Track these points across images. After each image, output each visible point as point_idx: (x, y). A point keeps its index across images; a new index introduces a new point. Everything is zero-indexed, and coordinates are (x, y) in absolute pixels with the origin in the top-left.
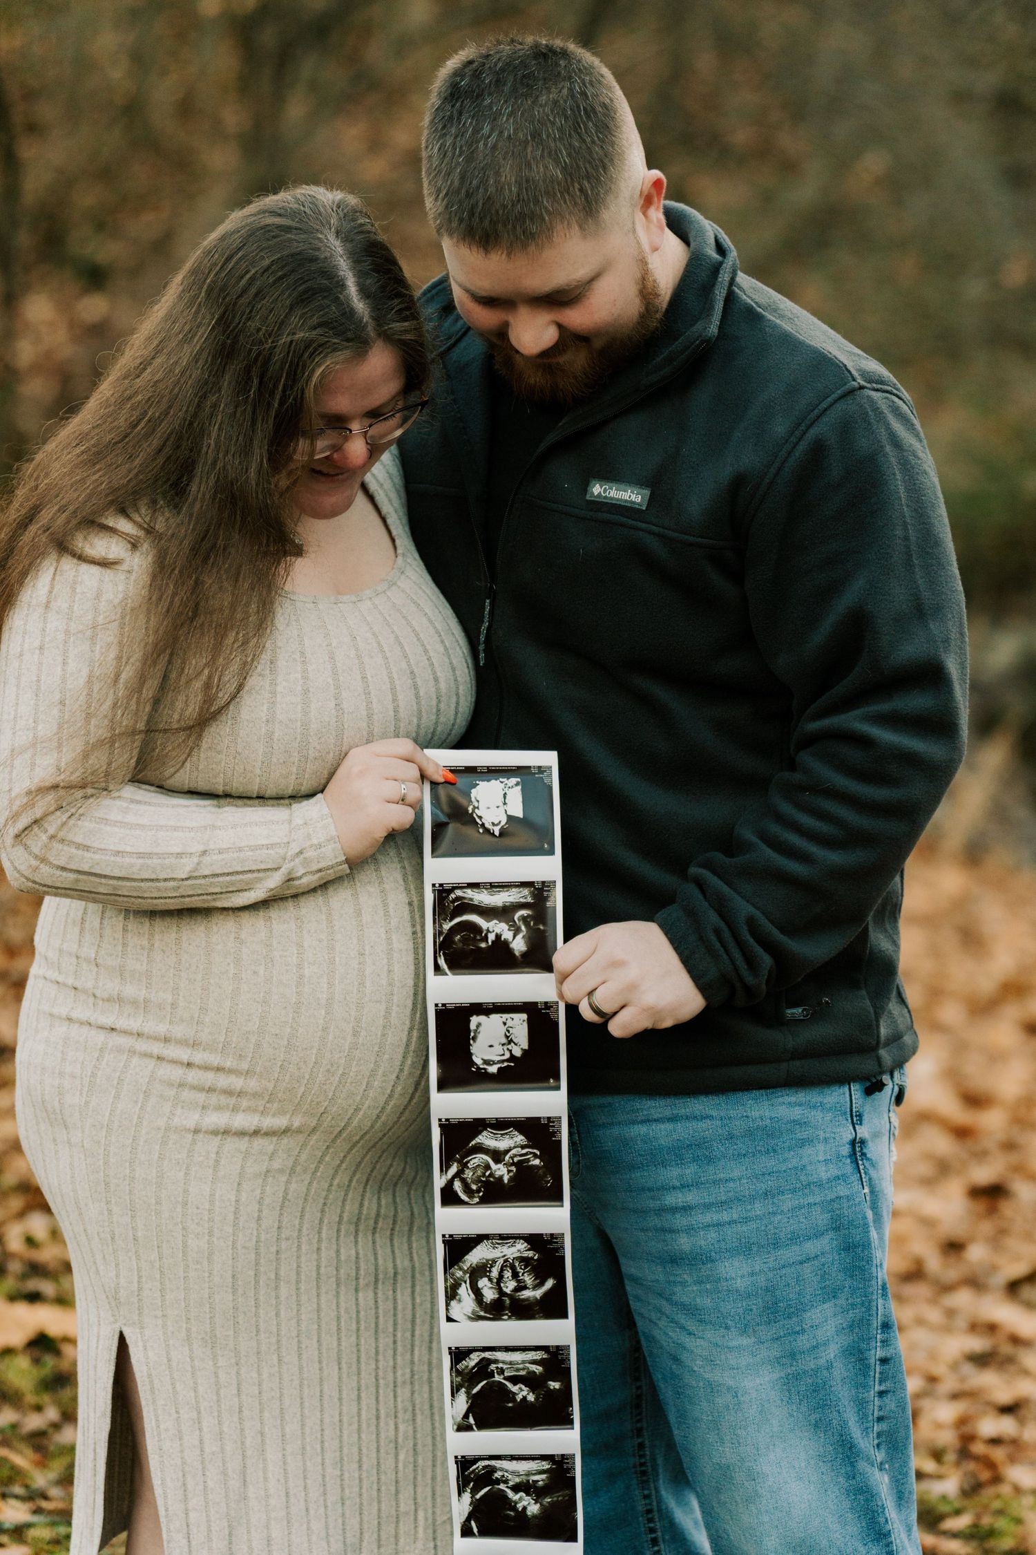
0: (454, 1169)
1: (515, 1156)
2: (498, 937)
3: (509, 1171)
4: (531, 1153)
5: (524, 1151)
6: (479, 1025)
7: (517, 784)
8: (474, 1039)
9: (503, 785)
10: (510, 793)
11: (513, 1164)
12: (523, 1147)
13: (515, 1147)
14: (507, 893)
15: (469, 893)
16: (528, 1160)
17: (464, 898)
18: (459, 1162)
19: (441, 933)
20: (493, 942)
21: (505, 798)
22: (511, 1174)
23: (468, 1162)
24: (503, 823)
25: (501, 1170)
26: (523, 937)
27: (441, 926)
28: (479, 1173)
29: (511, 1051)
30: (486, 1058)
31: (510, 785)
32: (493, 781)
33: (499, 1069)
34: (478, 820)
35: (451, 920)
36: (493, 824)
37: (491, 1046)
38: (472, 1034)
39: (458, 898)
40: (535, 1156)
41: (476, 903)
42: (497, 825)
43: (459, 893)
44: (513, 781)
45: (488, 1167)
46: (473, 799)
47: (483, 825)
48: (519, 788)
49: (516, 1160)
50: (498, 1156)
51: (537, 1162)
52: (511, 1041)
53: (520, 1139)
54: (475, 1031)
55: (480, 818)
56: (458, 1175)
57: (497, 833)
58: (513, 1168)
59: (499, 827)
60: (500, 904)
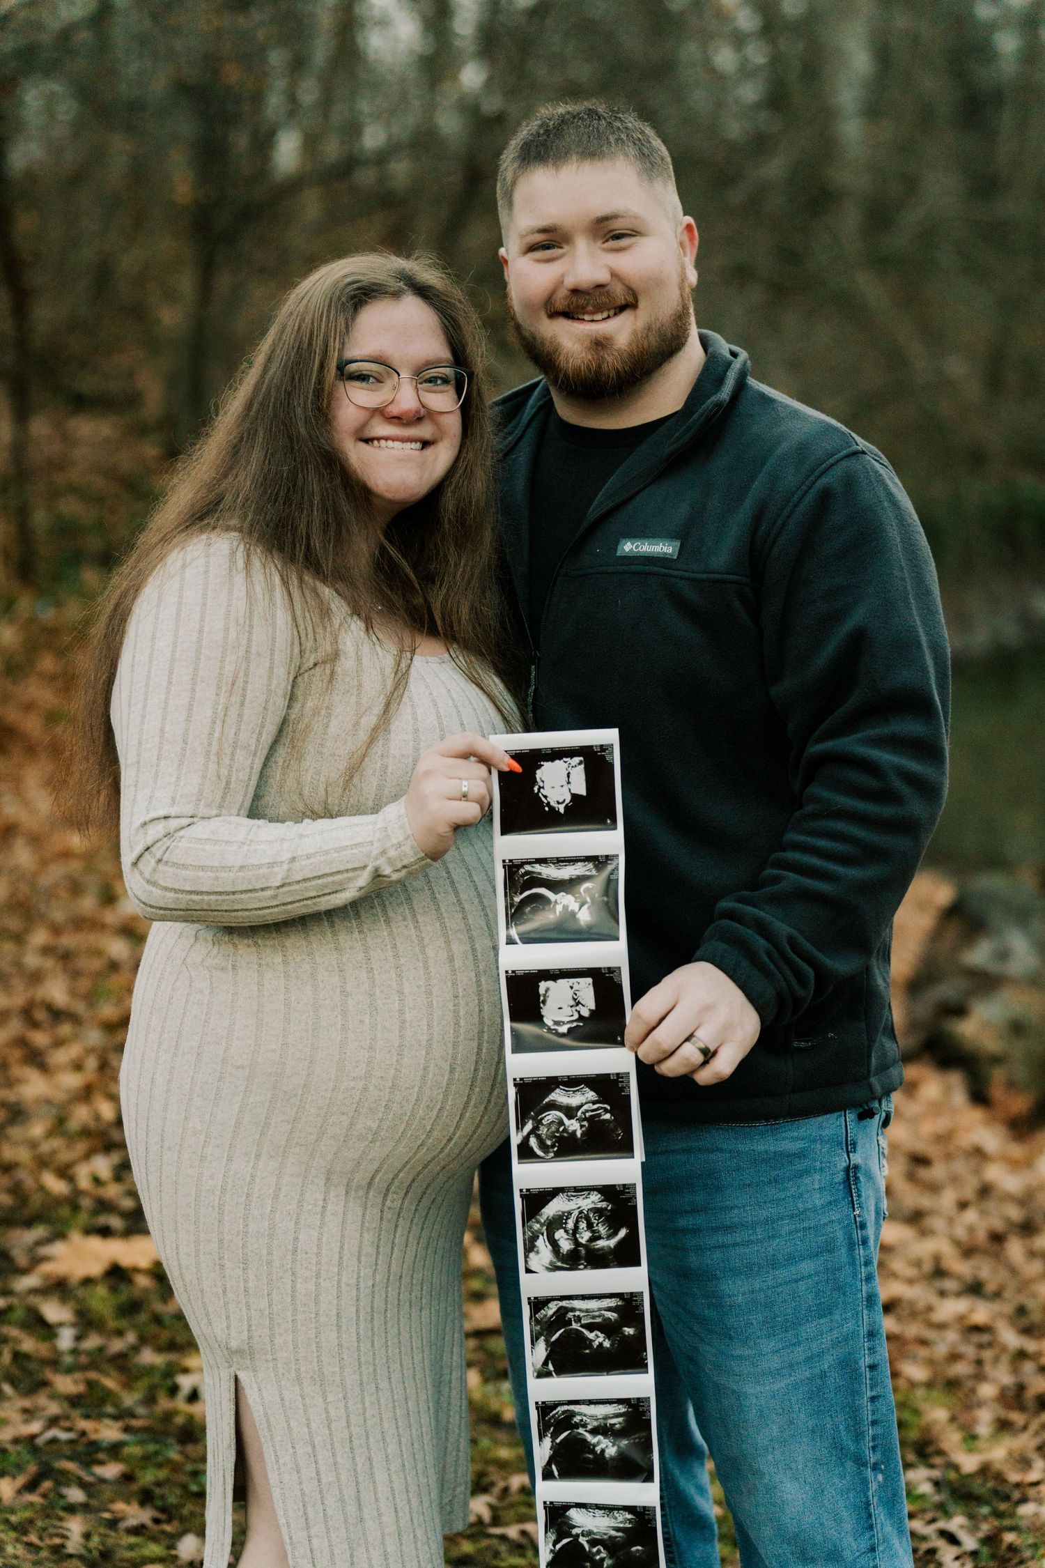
0: (529, 1126)
1: (587, 1111)
2: (565, 907)
3: (582, 1126)
4: (602, 1108)
5: (596, 1106)
6: (547, 990)
7: (580, 763)
8: (544, 1002)
9: (566, 765)
10: (574, 772)
11: (585, 1119)
12: (594, 1103)
13: (586, 1103)
14: (573, 867)
15: (538, 868)
16: (599, 1115)
17: (533, 872)
18: (534, 1119)
19: (512, 905)
20: (560, 913)
21: (568, 777)
22: (584, 1129)
23: (543, 1119)
24: (568, 801)
25: (573, 1126)
26: (589, 908)
27: (512, 899)
28: (553, 1128)
29: (579, 1012)
30: (556, 1019)
31: (573, 764)
32: (557, 761)
33: (570, 1029)
34: (543, 799)
35: (521, 894)
36: (558, 803)
37: (560, 1008)
38: (542, 998)
39: (527, 873)
40: (606, 1111)
41: (544, 877)
42: (562, 803)
43: (528, 868)
44: (577, 760)
45: (561, 1123)
46: (538, 780)
47: (549, 803)
48: (582, 766)
49: (588, 1115)
50: (570, 1112)
51: (608, 1116)
52: (578, 1003)
53: (591, 1095)
54: (545, 995)
55: (546, 797)
56: (534, 1131)
57: (562, 811)
58: (585, 1123)
59: (564, 805)
60: (567, 877)
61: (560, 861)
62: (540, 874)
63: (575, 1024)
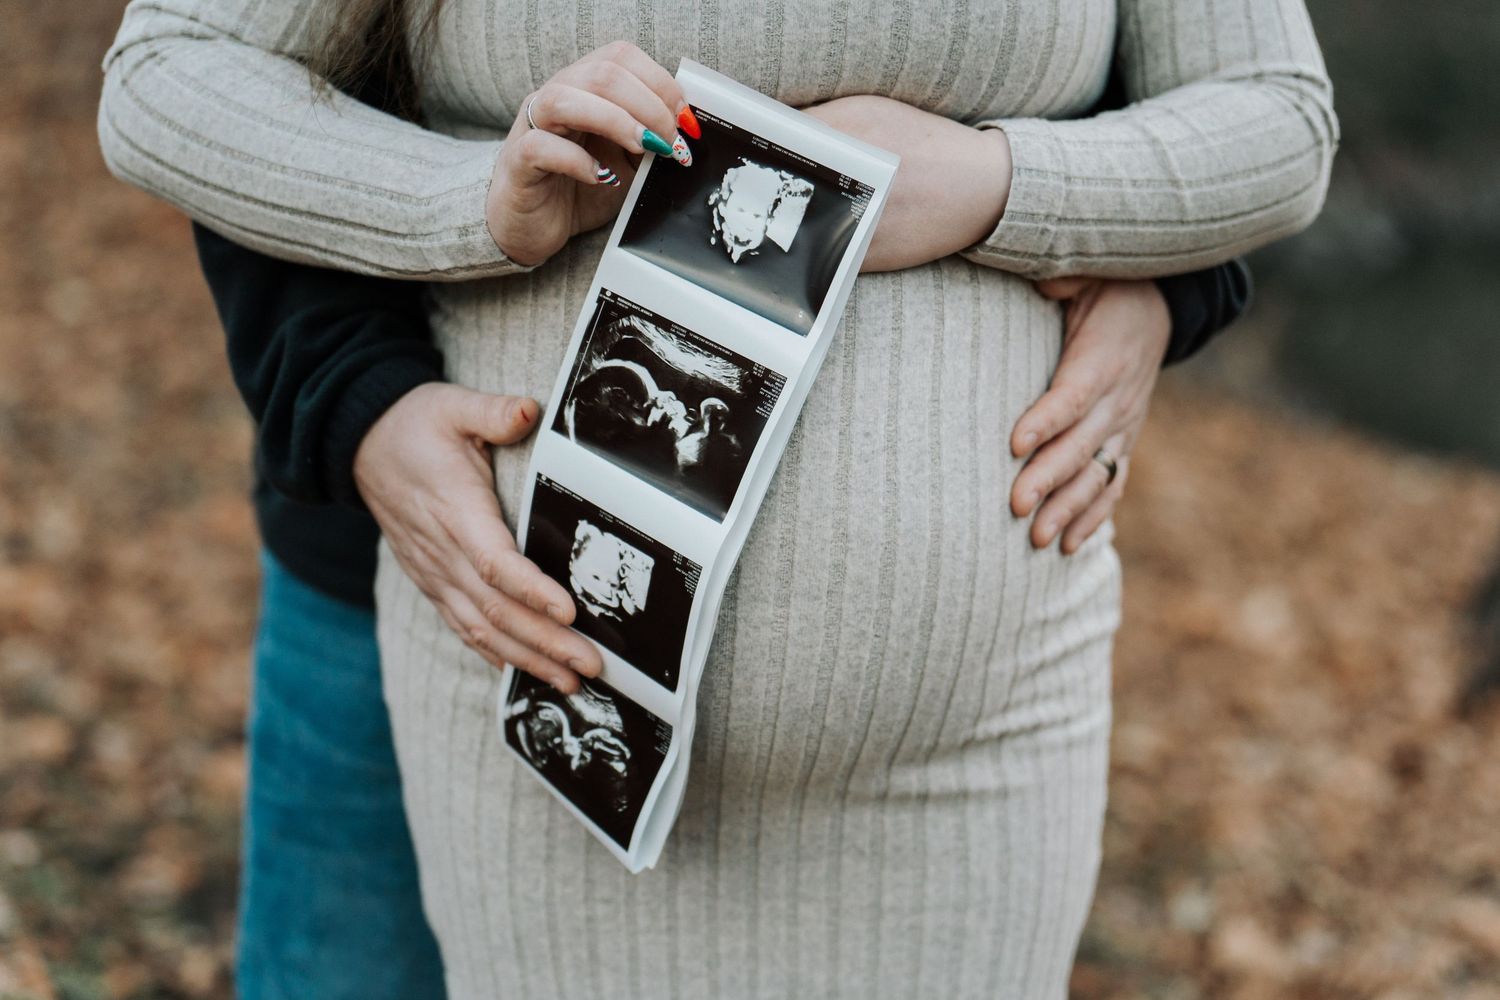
0: (522, 706)
1: (598, 739)
2: (666, 419)
3: (582, 757)
4: (619, 749)
5: (614, 741)
6: (587, 538)
7: (805, 193)
8: (578, 553)
9: (781, 184)
10: (787, 201)
11: (590, 749)
12: (614, 734)
13: (604, 727)
14: (706, 360)
15: (650, 331)
16: (611, 757)
17: (640, 334)
18: (533, 701)
19: (585, 369)
20: (654, 423)
21: (775, 205)
22: (583, 762)
23: (542, 708)
24: (753, 246)
25: (573, 746)
26: (701, 440)
27: (589, 359)
28: (548, 732)
29: (620, 600)
30: (587, 590)
31: (793, 189)
32: (769, 171)
33: (602, 615)
34: (716, 222)
35: (607, 358)
36: (737, 240)
37: (596, 577)
38: (576, 546)
39: (631, 330)
40: (622, 758)
41: (655, 350)
42: (743, 244)
43: (636, 322)
44: (803, 184)
45: (559, 732)
46: (724, 185)
47: (720, 233)
48: (806, 200)
49: (598, 745)
50: (579, 725)
51: (620, 767)
52: (622, 587)
53: (615, 720)
54: (581, 544)
55: (722, 220)
56: (526, 717)
57: (736, 257)
58: (588, 755)
59: (744, 249)
60: (689, 371)
61: (691, 340)
62: (650, 342)
63: (610, 614)
